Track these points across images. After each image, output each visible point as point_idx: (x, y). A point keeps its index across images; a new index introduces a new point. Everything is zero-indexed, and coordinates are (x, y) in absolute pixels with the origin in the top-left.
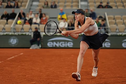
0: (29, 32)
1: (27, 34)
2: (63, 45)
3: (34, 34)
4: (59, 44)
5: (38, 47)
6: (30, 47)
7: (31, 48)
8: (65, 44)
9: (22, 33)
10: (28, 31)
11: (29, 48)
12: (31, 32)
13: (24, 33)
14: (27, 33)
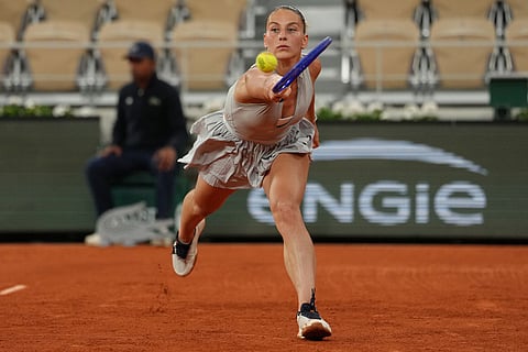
0: (76, 89)
1: (59, 111)
2: (393, 210)
3: (121, 107)
4: (357, 194)
5: (163, 226)
6: (91, 232)
7: (93, 240)
8: (412, 195)
9: (15, 100)
10: (69, 77)
11: (79, 237)
12: (93, 90)
13: (31, 102)
14: (62, 104)
